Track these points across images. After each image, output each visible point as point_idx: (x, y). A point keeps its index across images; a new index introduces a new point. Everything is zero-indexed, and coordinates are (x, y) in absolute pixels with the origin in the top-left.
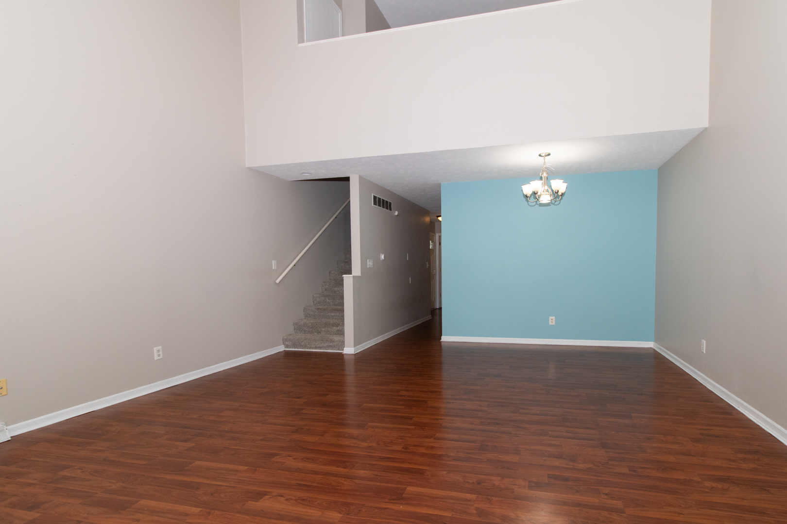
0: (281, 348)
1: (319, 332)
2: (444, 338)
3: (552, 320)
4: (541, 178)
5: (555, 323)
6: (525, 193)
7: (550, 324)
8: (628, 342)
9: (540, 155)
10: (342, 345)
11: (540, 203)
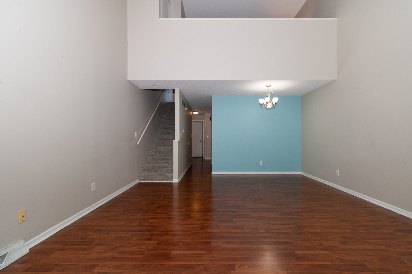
0: (137, 181)
1: (156, 171)
2: (213, 173)
3: (261, 163)
4: (267, 96)
5: (262, 164)
6: (260, 103)
7: (260, 164)
8: (291, 172)
9: (267, 86)
10: (172, 178)
11: (267, 108)
